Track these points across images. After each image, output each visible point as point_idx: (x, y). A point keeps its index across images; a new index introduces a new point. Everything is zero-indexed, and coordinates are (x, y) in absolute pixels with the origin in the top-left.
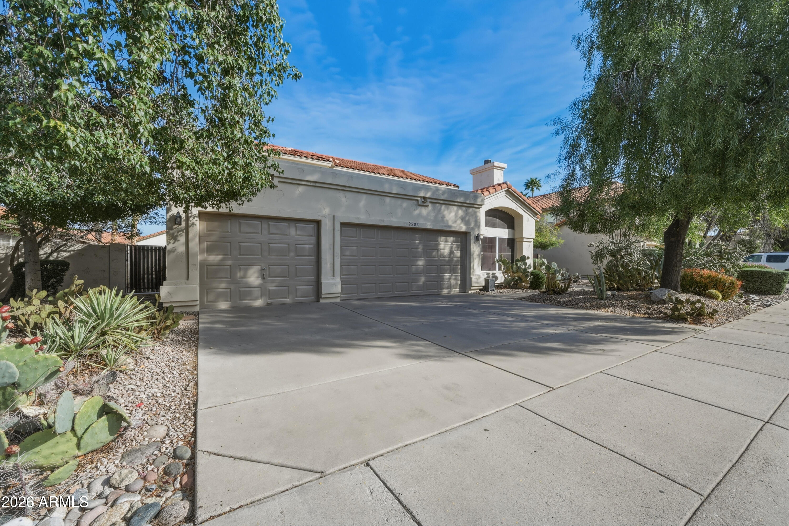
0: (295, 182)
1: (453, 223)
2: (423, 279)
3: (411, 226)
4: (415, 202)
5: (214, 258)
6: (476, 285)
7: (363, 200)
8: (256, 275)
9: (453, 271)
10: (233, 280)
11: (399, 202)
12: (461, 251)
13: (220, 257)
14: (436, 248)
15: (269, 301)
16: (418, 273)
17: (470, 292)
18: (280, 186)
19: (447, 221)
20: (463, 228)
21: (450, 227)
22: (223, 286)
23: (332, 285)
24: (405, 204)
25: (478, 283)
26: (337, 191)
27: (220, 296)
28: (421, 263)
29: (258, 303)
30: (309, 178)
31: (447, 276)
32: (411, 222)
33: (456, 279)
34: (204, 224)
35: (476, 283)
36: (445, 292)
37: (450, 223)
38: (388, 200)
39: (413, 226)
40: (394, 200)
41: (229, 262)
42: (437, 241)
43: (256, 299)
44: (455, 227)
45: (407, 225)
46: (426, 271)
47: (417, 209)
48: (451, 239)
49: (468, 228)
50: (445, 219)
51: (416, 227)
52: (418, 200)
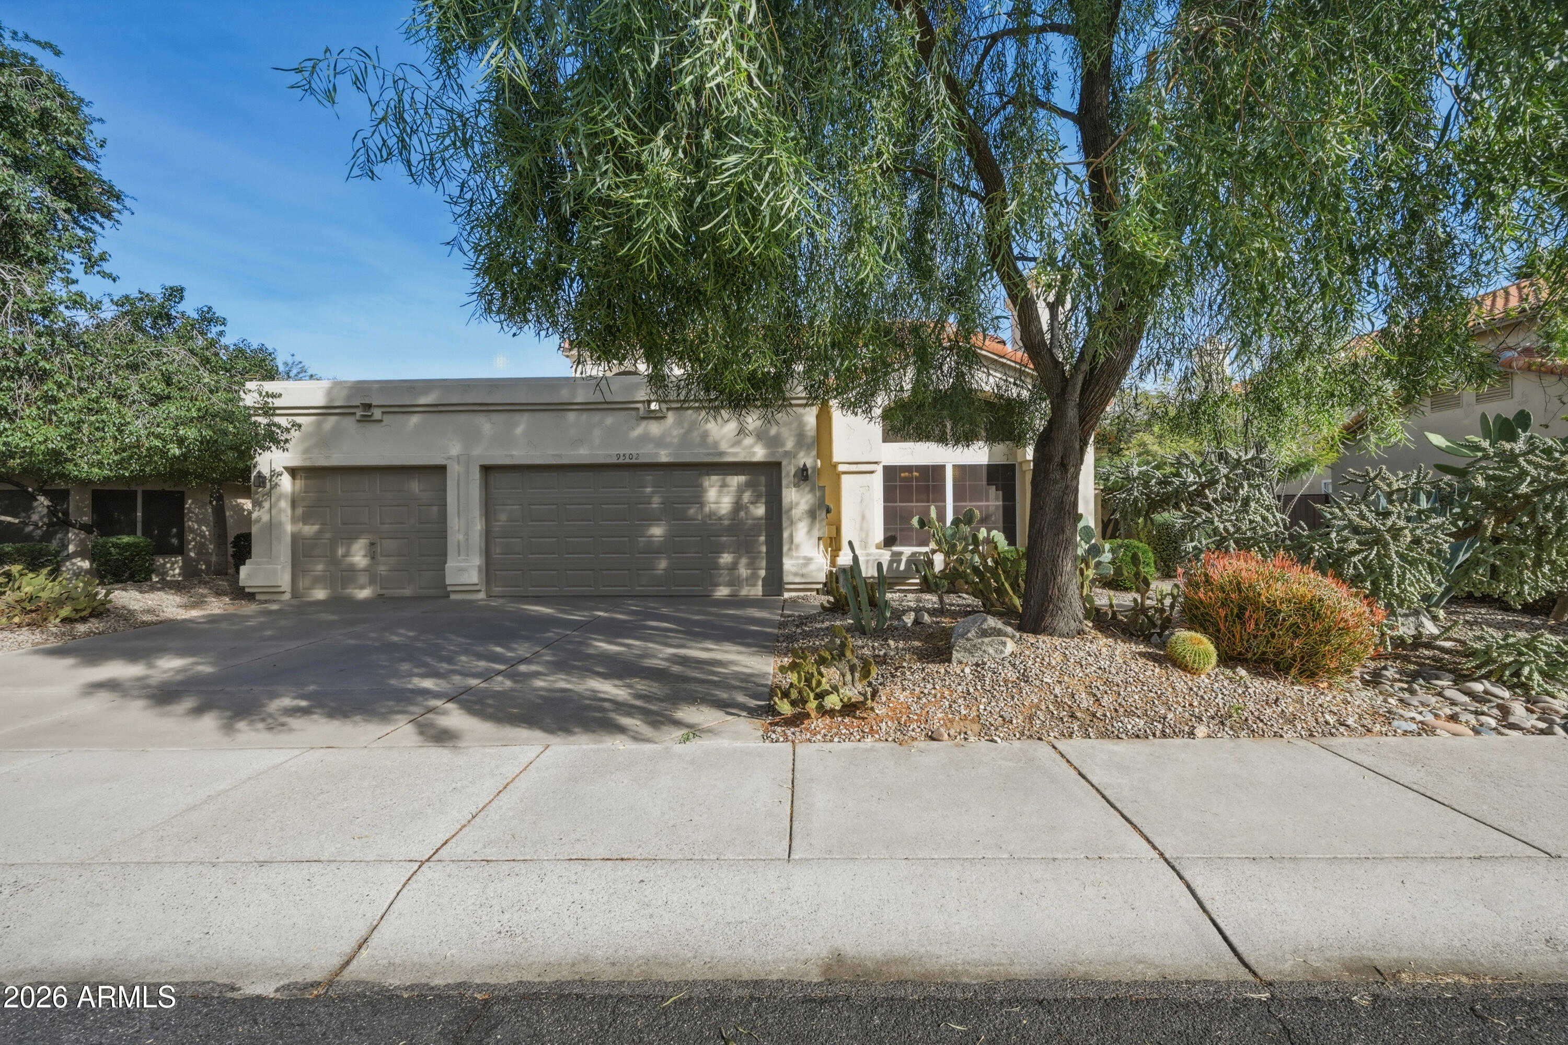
0: (405, 410)
1: (733, 446)
2: (663, 564)
3: (621, 461)
4: (634, 413)
5: (309, 530)
6: (798, 580)
7: (522, 425)
8: (362, 553)
9: (745, 547)
10: (333, 560)
11: (597, 417)
12: (766, 503)
13: (316, 528)
14: (698, 499)
15: (383, 592)
16: (654, 550)
17: (787, 595)
18: (387, 419)
19: (716, 444)
20: (759, 453)
21: (722, 454)
22: (320, 567)
23: (462, 570)
24: (610, 420)
25: (803, 576)
26: (472, 415)
27: (317, 581)
28: (657, 531)
29: (364, 594)
30: (423, 400)
31: (726, 558)
32: (622, 453)
33: (752, 565)
34: (299, 483)
35: (796, 574)
36: (723, 592)
37: (724, 446)
38: (572, 416)
39: (627, 460)
40: (585, 416)
41: (328, 535)
42: (700, 486)
43: (362, 587)
44: (736, 454)
45: (614, 460)
46: (669, 546)
47: (638, 425)
48: (736, 481)
49: (772, 454)
50: (710, 440)
51: (634, 461)
52: (638, 409)
